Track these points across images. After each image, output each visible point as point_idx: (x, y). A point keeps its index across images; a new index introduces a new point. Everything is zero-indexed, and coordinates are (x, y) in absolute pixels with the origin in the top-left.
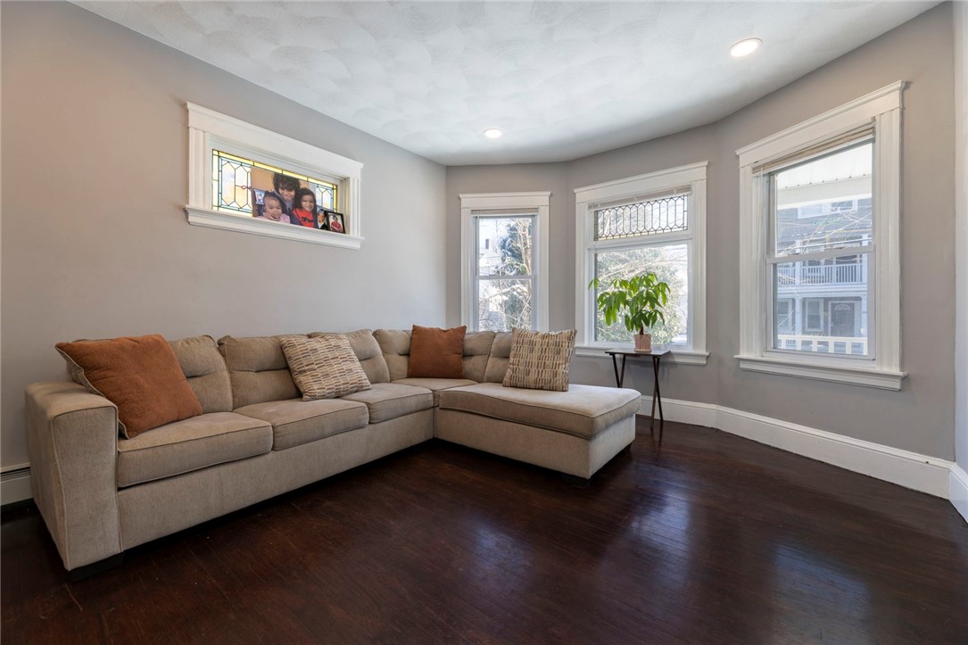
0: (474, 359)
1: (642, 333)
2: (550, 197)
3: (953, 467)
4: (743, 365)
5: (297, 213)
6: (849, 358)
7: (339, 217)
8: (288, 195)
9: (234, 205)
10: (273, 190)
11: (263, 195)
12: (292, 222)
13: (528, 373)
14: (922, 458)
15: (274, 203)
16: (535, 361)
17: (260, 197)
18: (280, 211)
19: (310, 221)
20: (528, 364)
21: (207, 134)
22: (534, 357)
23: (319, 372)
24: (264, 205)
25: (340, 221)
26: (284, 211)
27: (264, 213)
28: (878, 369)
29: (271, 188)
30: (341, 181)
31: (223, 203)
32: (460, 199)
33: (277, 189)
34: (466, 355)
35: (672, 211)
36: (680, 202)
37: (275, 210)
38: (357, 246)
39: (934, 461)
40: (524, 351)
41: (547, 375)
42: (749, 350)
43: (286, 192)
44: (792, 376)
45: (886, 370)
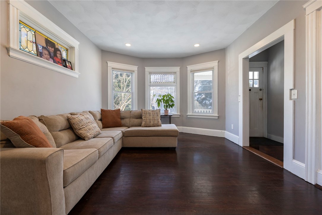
0: (125, 120)
1: (166, 110)
2: (138, 68)
3: (225, 131)
4: (188, 116)
5: (55, 58)
6: (208, 113)
7: (70, 63)
8: (52, 50)
9: (27, 49)
10: (46, 46)
11: (42, 48)
12: (54, 62)
13: (150, 122)
14: (221, 131)
15: (46, 52)
16: (152, 118)
17: (40, 48)
18: (49, 57)
19: (61, 63)
20: (150, 120)
21: (19, 11)
22: (151, 117)
23: (86, 128)
24: (42, 53)
25: (70, 65)
26: (51, 57)
27: (43, 57)
28: (214, 115)
29: (45, 45)
30: (70, 47)
31: (22, 48)
32: (107, 63)
33: (47, 45)
34: (122, 118)
35: (171, 78)
36: (173, 76)
37: (47, 56)
38: (77, 76)
39: (223, 131)
40: (148, 116)
41: (156, 122)
42: (190, 113)
43: (50, 48)
44: (199, 118)
45: (216, 115)
